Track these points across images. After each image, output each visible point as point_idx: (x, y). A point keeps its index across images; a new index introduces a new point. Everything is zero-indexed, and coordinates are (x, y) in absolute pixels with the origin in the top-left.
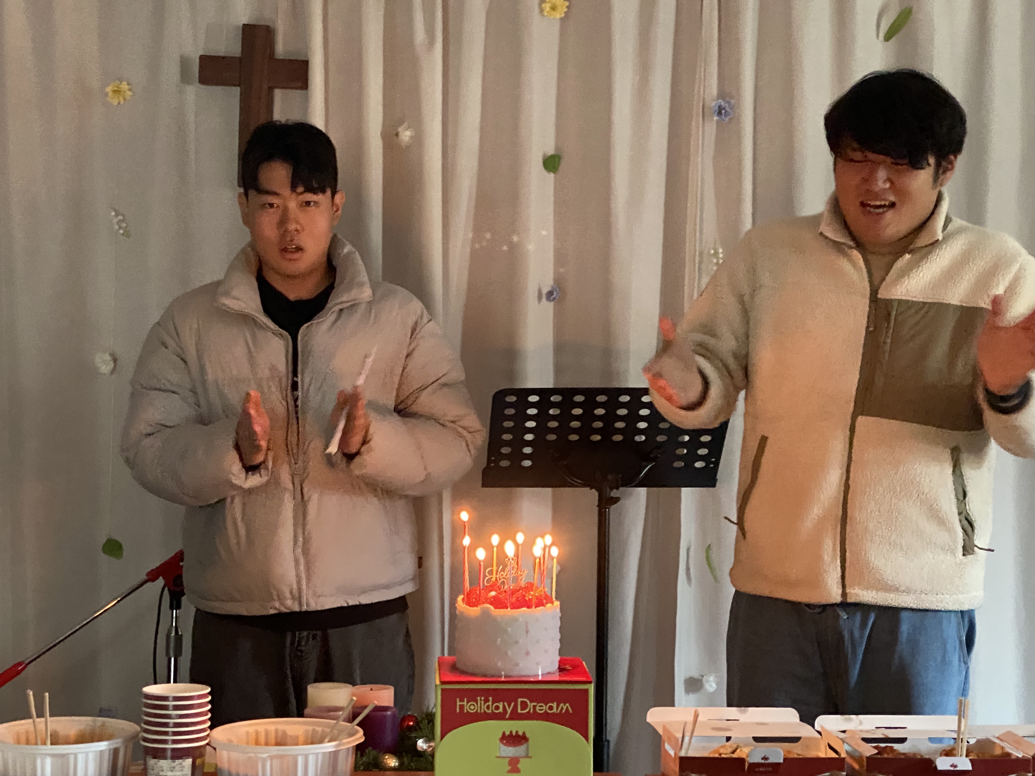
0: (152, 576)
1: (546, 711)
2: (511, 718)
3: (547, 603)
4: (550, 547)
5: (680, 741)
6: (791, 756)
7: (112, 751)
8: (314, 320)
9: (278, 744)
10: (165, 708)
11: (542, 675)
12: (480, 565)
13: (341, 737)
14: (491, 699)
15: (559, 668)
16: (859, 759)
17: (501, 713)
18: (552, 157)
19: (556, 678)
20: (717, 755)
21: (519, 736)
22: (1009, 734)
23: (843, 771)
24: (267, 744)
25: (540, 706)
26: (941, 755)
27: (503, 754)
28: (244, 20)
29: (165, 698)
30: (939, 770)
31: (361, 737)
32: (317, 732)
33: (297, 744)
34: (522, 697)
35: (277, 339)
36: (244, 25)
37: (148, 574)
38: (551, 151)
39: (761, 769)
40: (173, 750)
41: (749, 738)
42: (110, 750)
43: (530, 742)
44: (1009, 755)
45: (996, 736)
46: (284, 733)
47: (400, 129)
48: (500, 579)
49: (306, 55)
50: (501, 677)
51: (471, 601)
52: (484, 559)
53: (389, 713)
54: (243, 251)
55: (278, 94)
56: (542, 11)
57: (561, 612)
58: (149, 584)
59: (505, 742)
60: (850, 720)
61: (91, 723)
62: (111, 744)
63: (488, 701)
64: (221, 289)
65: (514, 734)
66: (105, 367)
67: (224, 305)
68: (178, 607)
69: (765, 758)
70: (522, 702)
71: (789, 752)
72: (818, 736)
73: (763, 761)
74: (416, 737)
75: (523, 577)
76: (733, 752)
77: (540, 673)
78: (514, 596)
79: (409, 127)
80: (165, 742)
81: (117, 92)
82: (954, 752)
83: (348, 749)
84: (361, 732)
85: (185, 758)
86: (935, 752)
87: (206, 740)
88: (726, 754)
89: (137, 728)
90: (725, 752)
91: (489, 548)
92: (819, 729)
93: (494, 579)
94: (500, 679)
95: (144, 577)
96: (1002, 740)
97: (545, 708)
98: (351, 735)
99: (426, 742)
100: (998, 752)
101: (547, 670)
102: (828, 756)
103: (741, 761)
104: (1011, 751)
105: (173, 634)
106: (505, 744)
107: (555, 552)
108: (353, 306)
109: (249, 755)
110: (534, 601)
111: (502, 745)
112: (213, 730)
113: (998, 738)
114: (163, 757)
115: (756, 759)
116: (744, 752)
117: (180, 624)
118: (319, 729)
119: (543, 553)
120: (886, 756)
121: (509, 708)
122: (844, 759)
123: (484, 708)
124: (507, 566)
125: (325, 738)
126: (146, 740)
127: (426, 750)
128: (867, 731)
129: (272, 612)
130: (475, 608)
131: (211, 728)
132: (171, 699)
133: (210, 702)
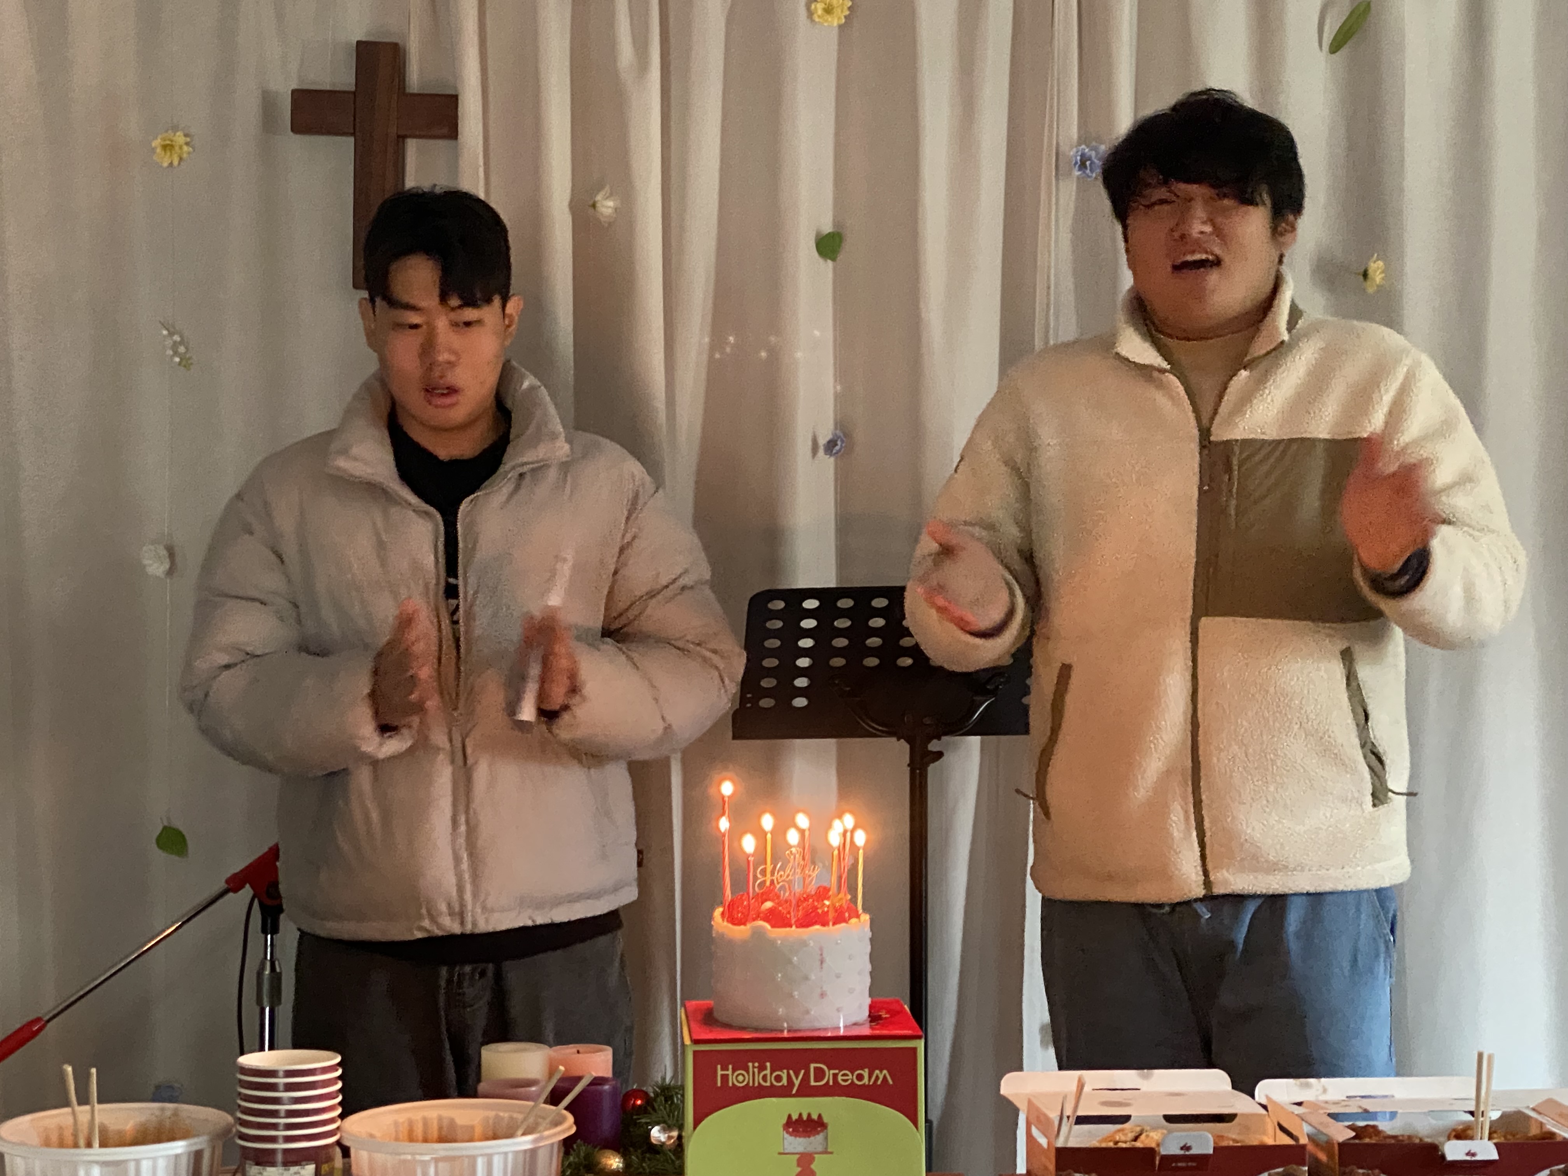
0: (235, 884)
1: (853, 1082)
2: (798, 1094)
3: (850, 918)
4: (853, 832)
5: (1056, 1123)
6: (1225, 1143)
7: (192, 1156)
8: (480, 491)
9: (442, 1140)
10: (273, 1087)
11: (845, 1027)
12: (748, 862)
13: (541, 1128)
14: (768, 1064)
15: (870, 1016)
16: (1327, 1145)
17: (785, 1087)
18: (831, 236)
19: (866, 1031)
20: (1111, 1145)
21: (812, 1121)
22: (1550, 1102)
23: (1304, 1165)
24: (426, 1140)
25: (844, 1075)
26: (1449, 1139)
27: (789, 1149)
28: (359, 35)
29: (272, 1073)
30: (1450, 1162)
31: (570, 1128)
32: (503, 1118)
33: (471, 1140)
34: (817, 1062)
35: (421, 521)
36: (358, 43)
37: (228, 881)
38: (827, 228)
39: (1180, 1164)
40: (286, 1151)
41: (1158, 1116)
42: (189, 1154)
43: (829, 1127)
44: (1552, 1135)
45: (1531, 1106)
46: (452, 1122)
47: (599, 198)
48: (778, 883)
49: (455, 88)
50: (782, 1031)
51: (736, 916)
52: (754, 852)
53: (606, 1087)
54: (367, 386)
55: (412, 146)
56: (810, 14)
57: (871, 930)
58: (231, 895)
59: (791, 1130)
60: (1308, 1086)
61: (158, 1113)
62: (191, 1145)
63: (765, 1068)
64: (335, 446)
65: (805, 1117)
66: (156, 568)
67: (339, 469)
68: (275, 930)
69: (1186, 1148)
70: (815, 1068)
71: (1221, 1137)
72: (1263, 1112)
73: (1182, 1152)
74: (647, 1124)
75: (812, 880)
76: (1136, 1139)
77: (841, 1025)
78: (800, 908)
79: (611, 195)
80: (273, 1139)
81: (167, 147)
82: (1470, 1132)
83: (552, 1145)
84: (570, 1119)
85: (304, 1163)
86: (1439, 1133)
87: (335, 1135)
88: (1125, 1142)
89: (230, 1119)
90: (1123, 1138)
91: (760, 834)
92: (1264, 1102)
93: (768, 883)
94: (779, 1035)
95: (222, 885)
96: (1540, 1113)
97: (851, 1077)
98: (556, 1124)
99: (664, 1130)
100: (1534, 1131)
101: (854, 1019)
102: (1278, 1143)
103: (1149, 1153)
104: (1554, 1130)
105: (267, 972)
106: (791, 1134)
107: (860, 838)
108: (539, 469)
109: (403, 1157)
110: (831, 915)
111: (786, 1136)
112: (345, 1120)
113: (1534, 1109)
114: (270, 1162)
115: (1172, 1148)
116: (1152, 1138)
117: (277, 955)
118: (505, 1115)
119: (842, 842)
120: (1367, 1140)
121: (797, 1078)
122: (1303, 1147)
123: (759, 1079)
124: (789, 862)
125: (518, 1128)
126: (244, 1137)
127: (664, 1143)
128: (1336, 1103)
129: (419, 935)
130: (742, 927)
131: (342, 1116)
132: (281, 1074)
133: (340, 1078)
